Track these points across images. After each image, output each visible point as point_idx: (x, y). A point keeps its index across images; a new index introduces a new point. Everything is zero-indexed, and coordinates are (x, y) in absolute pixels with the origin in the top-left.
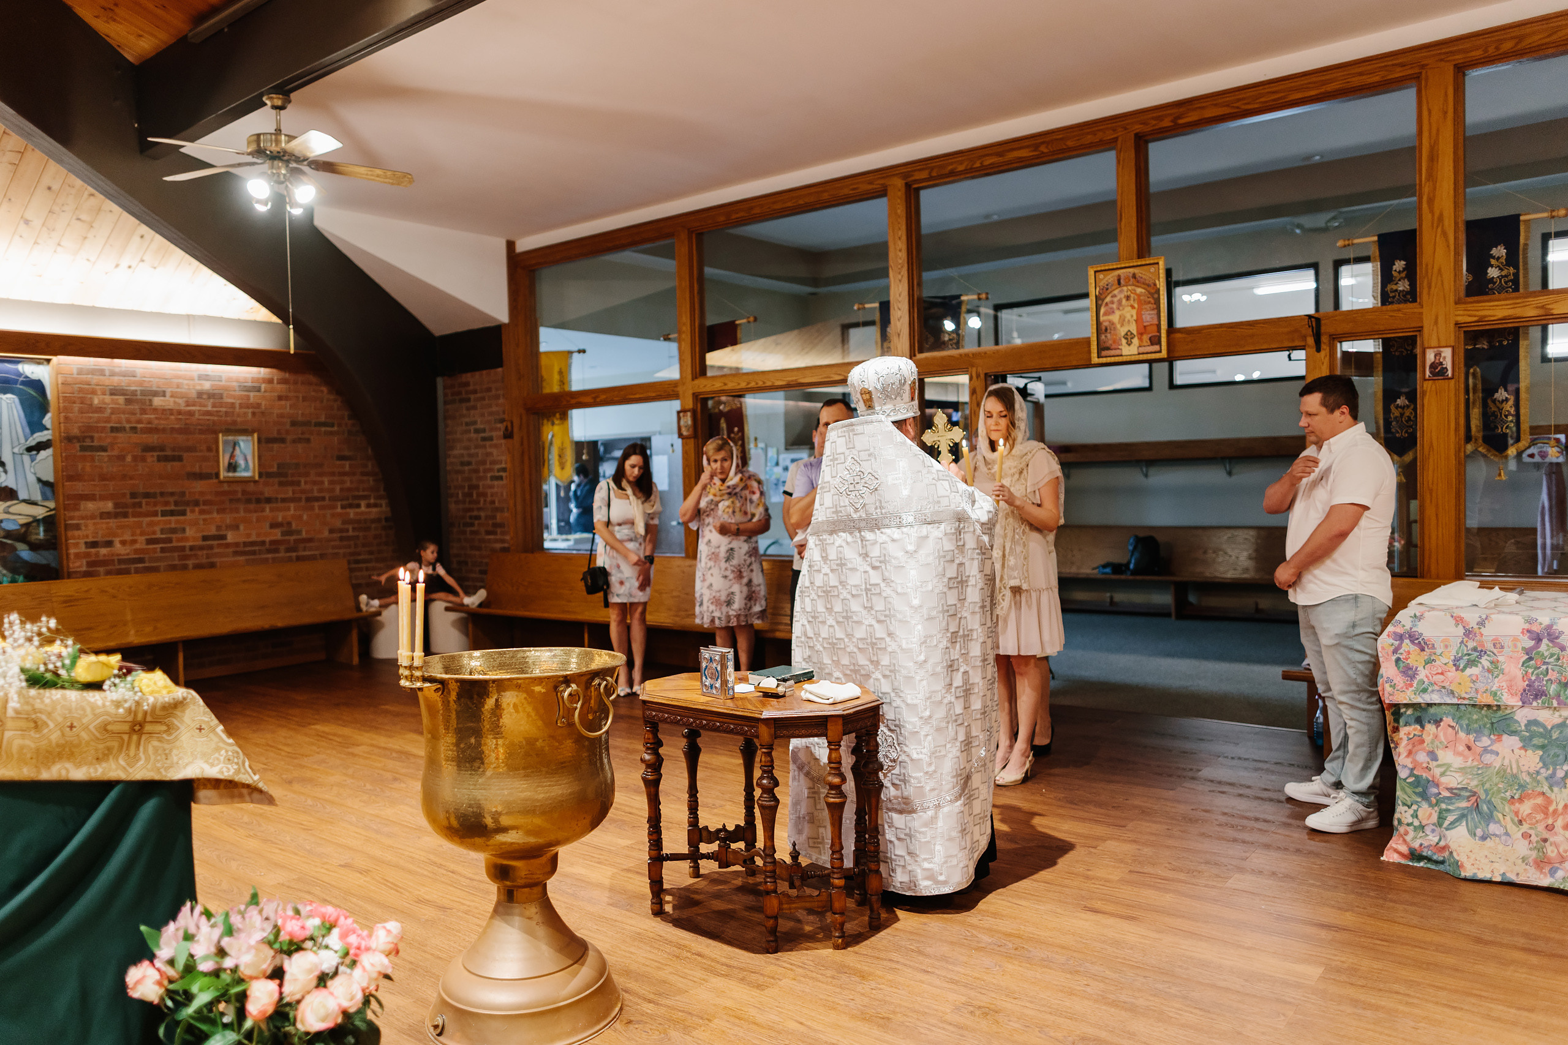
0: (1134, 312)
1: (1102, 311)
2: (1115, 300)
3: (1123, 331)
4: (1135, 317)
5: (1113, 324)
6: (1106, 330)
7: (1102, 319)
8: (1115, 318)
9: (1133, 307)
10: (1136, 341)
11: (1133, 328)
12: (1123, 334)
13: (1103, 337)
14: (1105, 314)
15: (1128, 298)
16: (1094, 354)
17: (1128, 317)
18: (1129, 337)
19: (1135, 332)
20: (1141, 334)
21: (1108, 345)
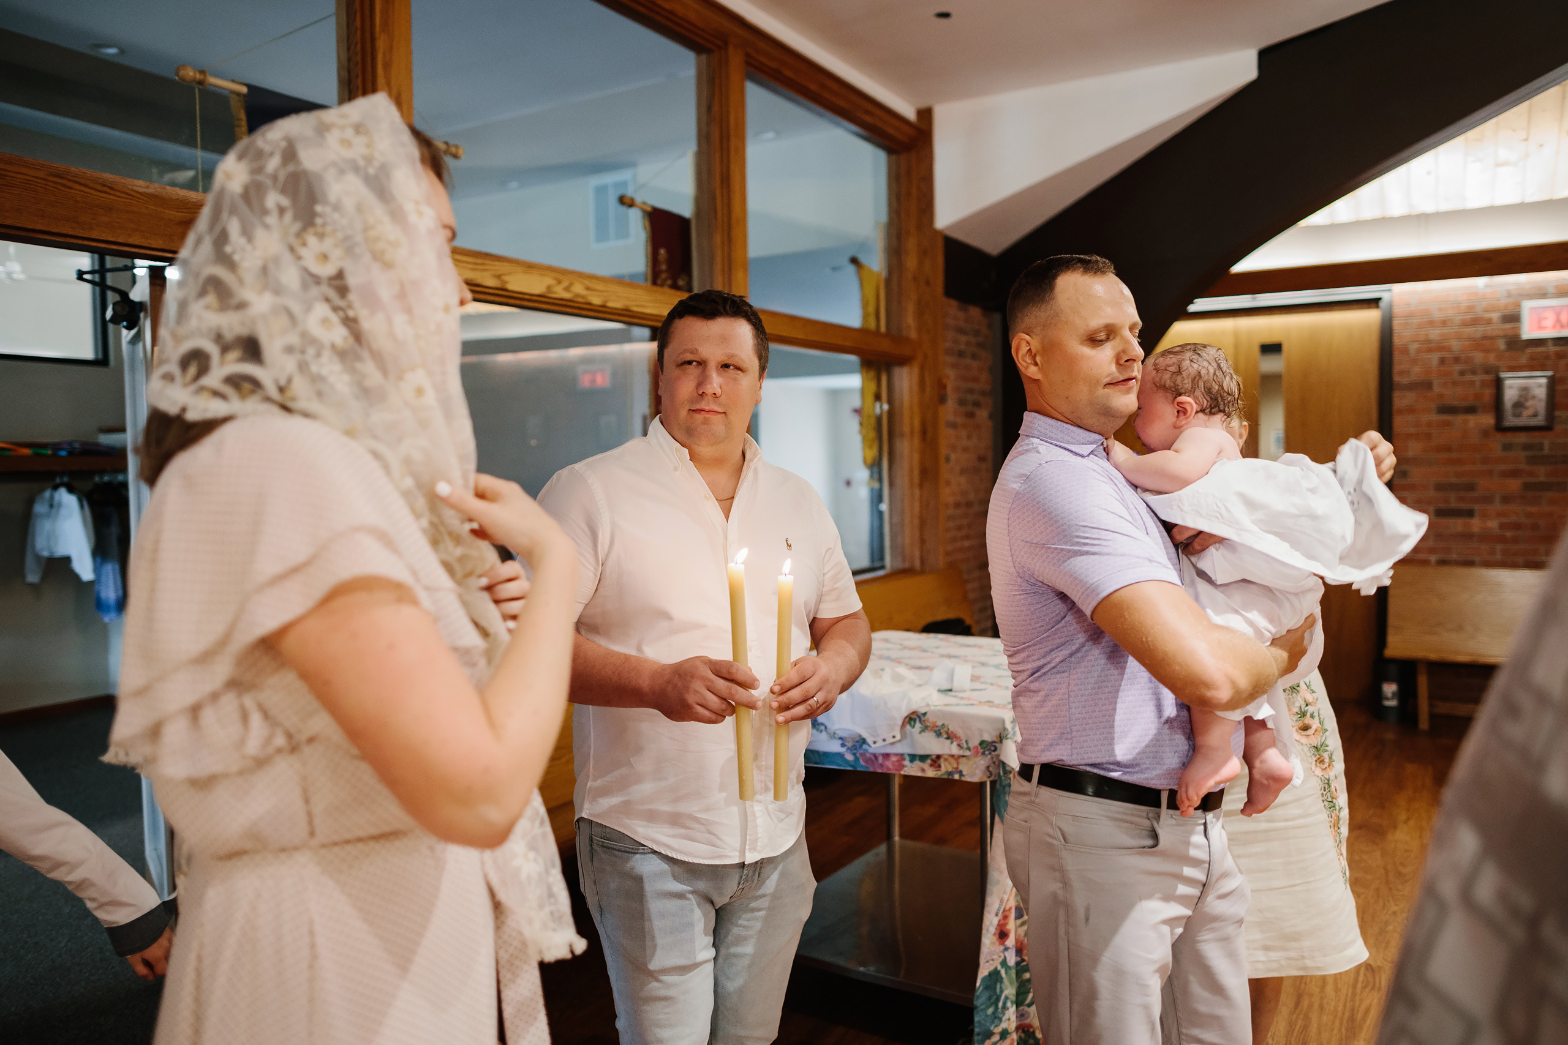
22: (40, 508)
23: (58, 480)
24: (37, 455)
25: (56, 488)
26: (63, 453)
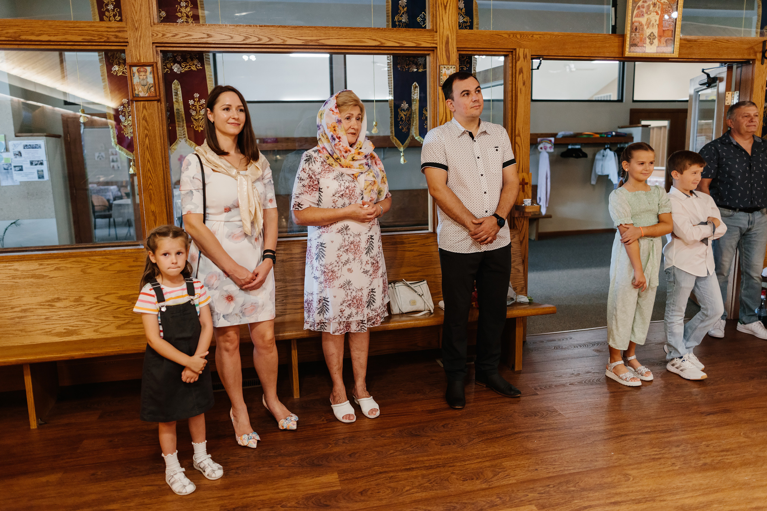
0: (657, 17)
1: (635, 12)
2: (646, 5)
3: (648, 32)
4: (657, 22)
5: (641, 24)
6: (636, 29)
7: (634, 20)
8: (643, 20)
9: (657, 14)
10: (656, 41)
11: (655, 31)
12: (648, 34)
13: (633, 35)
14: (637, 16)
15: (655, 5)
16: (627, 49)
17: (653, 22)
18: (651, 37)
19: (656, 34)
20: (660, 36)
21: (636, 42)
22: (598, 157)
23: (606, 146)
24: (601, 137)
25: (605, 149)
26: (610, 136)
